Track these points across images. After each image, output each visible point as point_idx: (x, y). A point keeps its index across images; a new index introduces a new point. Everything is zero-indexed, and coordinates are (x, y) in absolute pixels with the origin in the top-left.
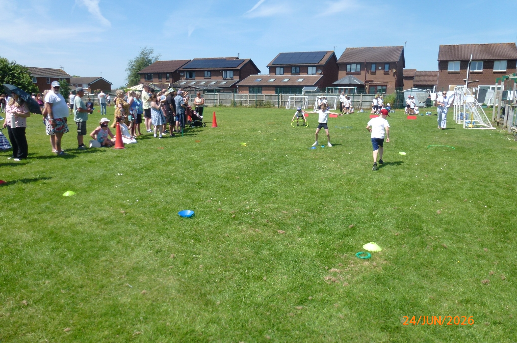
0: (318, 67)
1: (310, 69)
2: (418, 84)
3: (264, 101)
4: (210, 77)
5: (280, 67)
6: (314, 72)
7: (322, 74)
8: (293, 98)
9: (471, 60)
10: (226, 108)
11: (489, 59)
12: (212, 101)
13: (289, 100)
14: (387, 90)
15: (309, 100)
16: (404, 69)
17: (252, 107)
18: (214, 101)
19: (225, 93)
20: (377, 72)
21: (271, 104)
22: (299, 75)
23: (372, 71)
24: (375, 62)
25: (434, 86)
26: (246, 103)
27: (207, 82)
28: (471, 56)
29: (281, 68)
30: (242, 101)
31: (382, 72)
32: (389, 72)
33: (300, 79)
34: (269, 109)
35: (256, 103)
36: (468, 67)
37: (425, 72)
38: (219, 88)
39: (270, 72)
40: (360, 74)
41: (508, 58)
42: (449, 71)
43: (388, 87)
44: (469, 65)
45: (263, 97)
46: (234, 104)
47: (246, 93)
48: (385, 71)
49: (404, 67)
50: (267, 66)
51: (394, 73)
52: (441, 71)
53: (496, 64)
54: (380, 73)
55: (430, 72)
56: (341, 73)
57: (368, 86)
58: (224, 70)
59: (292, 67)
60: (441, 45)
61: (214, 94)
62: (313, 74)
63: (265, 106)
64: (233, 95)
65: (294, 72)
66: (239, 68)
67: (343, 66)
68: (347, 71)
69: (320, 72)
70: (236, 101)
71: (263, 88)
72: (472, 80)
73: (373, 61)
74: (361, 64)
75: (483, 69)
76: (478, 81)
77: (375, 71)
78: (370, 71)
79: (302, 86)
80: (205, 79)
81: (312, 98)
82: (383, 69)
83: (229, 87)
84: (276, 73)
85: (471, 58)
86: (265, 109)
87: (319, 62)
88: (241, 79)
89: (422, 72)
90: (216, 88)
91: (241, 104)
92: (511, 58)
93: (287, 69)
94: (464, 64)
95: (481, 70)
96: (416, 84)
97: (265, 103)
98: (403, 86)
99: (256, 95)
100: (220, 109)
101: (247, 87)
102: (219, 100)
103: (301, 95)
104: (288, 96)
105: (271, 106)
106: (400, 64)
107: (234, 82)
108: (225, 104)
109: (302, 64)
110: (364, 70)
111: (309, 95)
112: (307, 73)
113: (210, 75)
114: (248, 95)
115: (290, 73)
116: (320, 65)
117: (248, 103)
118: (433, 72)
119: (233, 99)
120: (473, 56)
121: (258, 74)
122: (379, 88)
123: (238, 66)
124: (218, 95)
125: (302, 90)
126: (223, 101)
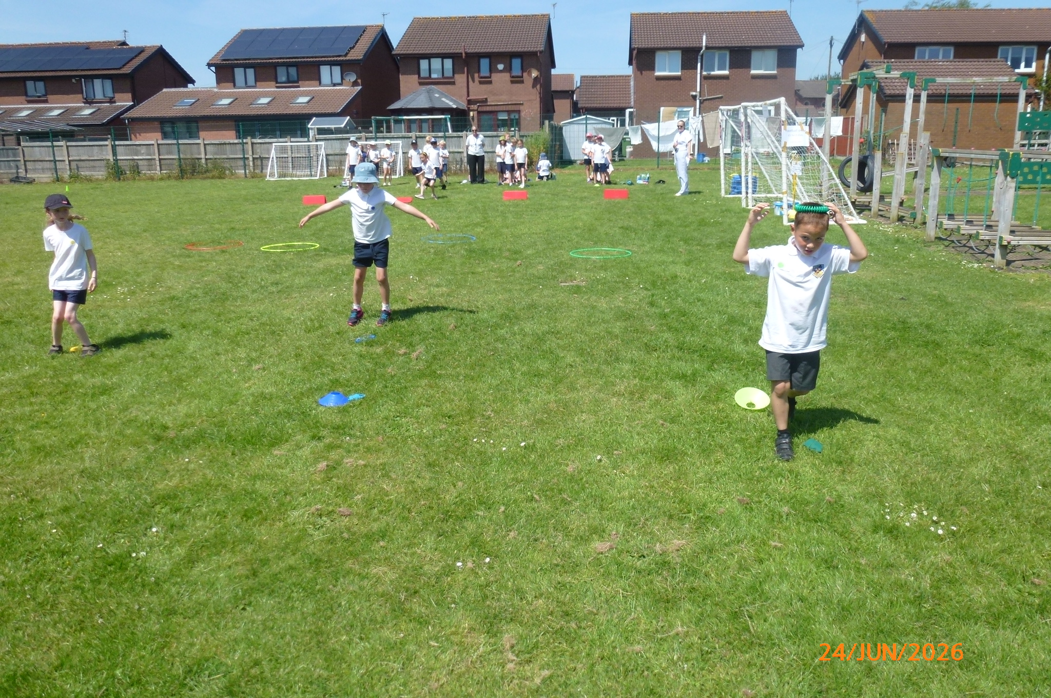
0: (346, 66)
1: (325, 71)
2: (589, 105)
3: (203, 161)
4: (44, 96)
5: (246, 66)
6: (337, 79)
7: (359, 85)
8: (283, 149)
9: (704, 49)
10: (92, 185)
11: (740, 45)
12: (47, 165)
13: (273, 154)
14: (522, 122)
15: (329, 153)
16: (553, 72)
17: (169, 177)
18: (52, 165)
19: (90, 140)
20: (495, 77)
21: (224, 168)
22: (298, 87)
23: (482, 75)
24: (489, 53)
25: (628, 111)
26: (151, 167)
27: (37, 110)
28: (704, 37)
29: (248, 70)
30: (140, 163)
31: (506, 76)
32: (522, 77)
33: (301, 98)
34: (218, 182)
35: (180, 166)
36: (699, 65)
37: (601, 77)
38: (68, 128)
39: (219, 81)
40: (453, 83)
41: (779, 44)
42: (657, 74)
43: (523, 114)
44: (699, 60)
45: (199, 149)
46: (117, 172)
47: (152, 138)
48: (514, 74)
49: (553, 66)
50: (209, 65)
51: (536, 79)
52: (642, 74)
53: (756, 56)
54: (501, 79)
55: (612, 76)
56: (407, 82)
57: (475, 113)
58: (86, 77)
59: (275, 66)
60: (633, 12)
61: (49, 144)
62: (335, 85)
63: (208, 174)
64: (110, 147)
65: (284, 79)
66: (127, 70)
67: (411, 61)
68: (422, 75)
69: (352, 78)
70: (120, 163)
71: (200, 124)
72: (709, 95)
73: (482, 51)
74: (454, 57)
75: (731, 67)
76: (722, 97)
77: (488, 75)
78: (476, 75)
79: (309, 117)
80: (29, 102)
81: (336, 147)
82: (509, 69)
83: (103, 125)
84: (234, 82)
85: (704, 44)
86: (208, 182)
87: (346, 55)
88: (138, 99)
89: (596, 77)
90: (62, 126)
91: (136, 169)
92: (785, 44)
93: (265, 71)
94: (690, 56)
95: (726, 72)
96: (586, 106)
97: (207, 164)
98: (554, 111)
99: (178, 144)
100: (67, 189)
101: (156, 123)
102: (67, 162)
103: (306, 139)
104: (271, 143)
105: (224, 173)
106: (545, 58)
107: (118, 110)
108: (87, 173)
109: (304, 58)
110: (464, 73)
111: (328, 140)
112: (317, 82)
113: (43, 92)
114: (156, 146)
115: (273, 83)
116: (352, 60)
117: (158, 168)
118: (620, 76)
119: (111, 157)
120: (707, 38)
121: (186, 87)
122: (503, 117)
123: (124, 66)
124: (65, 148)
125: (309, 126)
126: (81, 164)
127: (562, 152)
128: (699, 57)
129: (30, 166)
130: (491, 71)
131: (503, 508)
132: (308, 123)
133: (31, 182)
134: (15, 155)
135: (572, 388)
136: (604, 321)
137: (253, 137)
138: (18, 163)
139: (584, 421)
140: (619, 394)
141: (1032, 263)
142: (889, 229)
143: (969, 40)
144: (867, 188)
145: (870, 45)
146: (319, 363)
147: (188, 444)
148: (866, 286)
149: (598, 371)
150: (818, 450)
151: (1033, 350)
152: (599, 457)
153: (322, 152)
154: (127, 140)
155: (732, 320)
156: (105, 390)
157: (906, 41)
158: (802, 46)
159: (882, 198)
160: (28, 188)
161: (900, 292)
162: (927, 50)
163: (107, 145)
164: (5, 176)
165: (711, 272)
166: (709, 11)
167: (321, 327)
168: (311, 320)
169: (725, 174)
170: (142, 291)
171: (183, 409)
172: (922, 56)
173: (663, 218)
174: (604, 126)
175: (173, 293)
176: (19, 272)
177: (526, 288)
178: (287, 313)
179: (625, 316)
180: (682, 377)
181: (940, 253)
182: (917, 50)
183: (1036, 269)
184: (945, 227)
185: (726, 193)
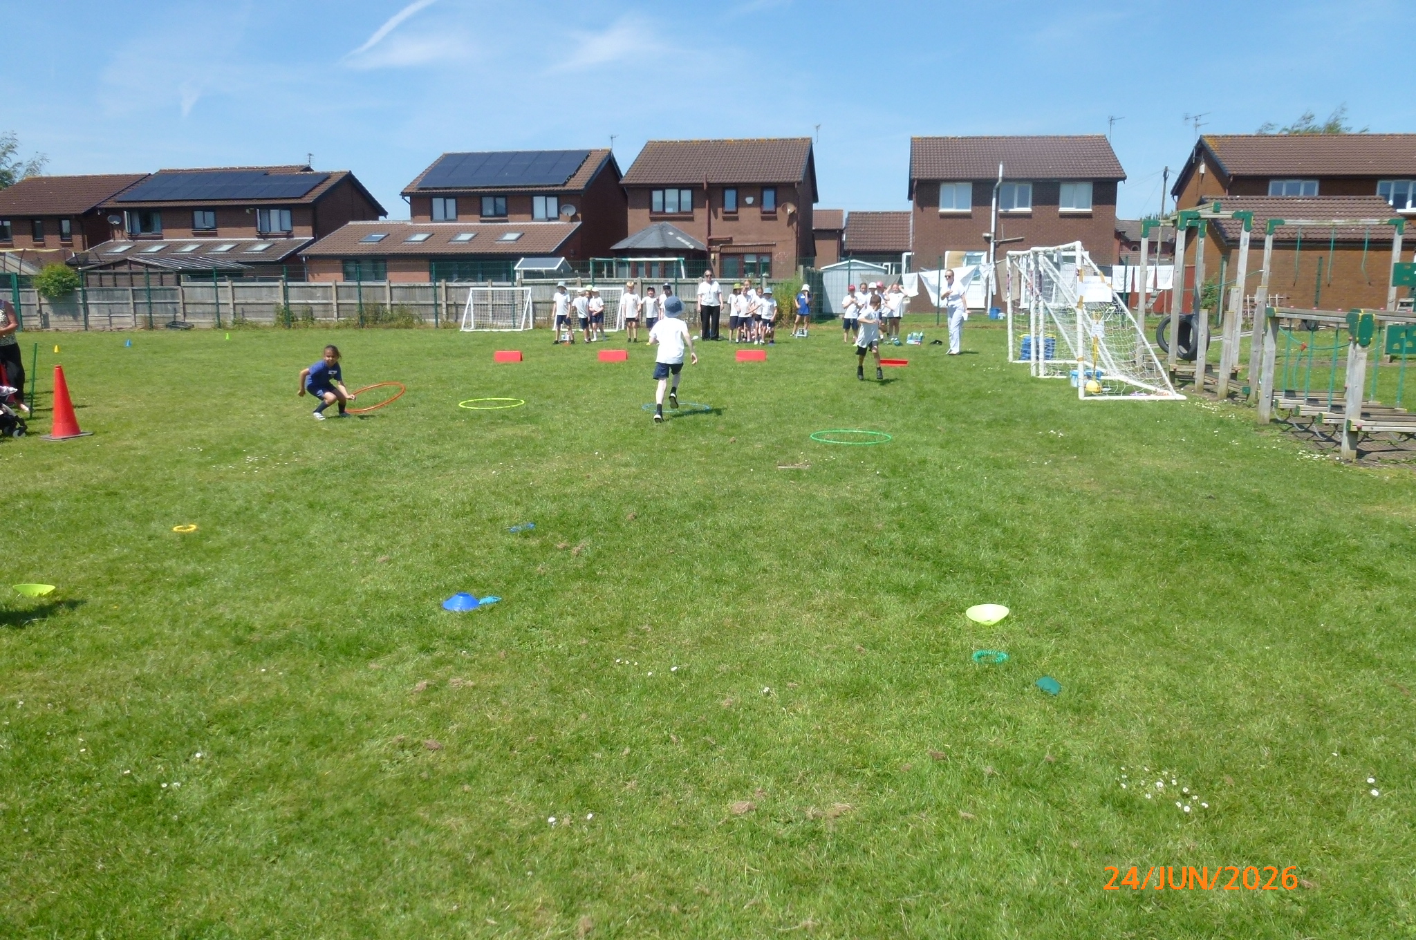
0: (564, 197)
1: (539, 203)
2: (858, 248)
3: (388, 307)
4: (213, 228)
5: (446, 196)
6: (553, 212)
7: (578, 220)
8: (483, 295)
9: (1000, 181)
10: (258, 333)
11: (1046, 176)
12: (209, 308)
13: (470, 300)
14: (774, 266)
15: (538, 299)
16: (815, 206)
17: (347, 325)
18: (214, 309)
19: (261, 280)
20: (743, 212)
21: (412, 316)
22: (507, 221)
23: (727, 210)
24: (735, 183)
25: (905, 255)
26: (327, 313)
27: (204, 245)
28: (1001, 167)
29: (448, 201)
30: (315, 308)
31: (756, 212)
32: (775, 212)
33: (509, 235)
34: (404, 332)
35: (361, 312)
36: (994, 200)
37: (873, 213)
38: (236, 266)
39: (414, 213)
40: (692, 219)
41: (1094, 176)
42: (942, 210)
43: (775, 257)
44: (994, 195)
45: (384, 292)
46: (287, 318)
47: (331, 280)
48: (766, 208)
49: (815, 199)
50: (403, 194)
51: (792, 215)
52: (922, 210)
53: (1065, 191)
54: (750, 215)
55: (887, 213)
56: (636, 217)
57: (718, 255)
58: (261, 207)
59: (481, 196)
60: (914, 136)
61: (212, 284)
62: (550, 220)
63: (393, 323)
64: (281, 289)
65: (491, 212)
66: (309, 199)
67: (642, 192)
68: (655, 209)
69: (571, 211)
70: (292, 308)
71: (389, 264)
72: (1006, 237)
73: (728, 181)
74: (694, 188)
75: (1034, 203)
76: (1022, 240)
77: (734, 210)
78: (720, 210)
79: (515, 257)
80: (196, 235)
81: (543, 293)
82: (759, 202)
83: (277, 262)
84: (431, 214)
85: (1000, 175)
86: (391, 332)
87: (566, 183)
88: (319, 233)
89: (867, 213)
90: (230, 264)
91: (309, 315)
92: (1103, 176)
93: (469, 202)
94: (983, 190)
95: (1028, 209)
96: (854, 248)
97: (392, 311)
98: (815, 255)
99: (360, 287)
100: (227, 338)
101: (338, 261)
102: (232, 306)
103: (510, 284)
104: (469, 287)
105: (412, 322)
106: (807, 189)
107: (295, 245)
108: (254, 319)
109: (514, 187)
110: (704, 207)
111: (536, 284)
112: (530, 216)
113: (213, 224)
114: (334, 288)
115: (478, 216)
116: (572, 191)
117: (335, 314)
118: (897, 213)
119: (281, 301)
120: (1003, 168)
121: (377, 219)
122: (751, 260)
123: (306, 194)
124: (230, 289)
125: (516, 268)
126: (247, 308)
127: (820, 304)
128: (994, 191)
129: (189, 309)
130: (737, 205)
131: (627, 750)
132: (514, 265)
133: (189, 328)
134: (173, 297)
135: (759, 599)
136: (821, 515)
137: (449, 279)
138: (177, 306)
139: (762, 641)
140: (815, 609)
141: (1394, 455)
142: (1213, 407)
143: (1339, 173)
144: (1191, 357)
145: (1212, 178)
146: (458, 555)
147: (272, 650)
148: (1165, 479)
149: (797, 577)
150: (1054, 691)
151: (1371, 569)
152: (766, 690)
153: (529, 299)
154: (303, 281)
155: (985, 519)
156: (194, 580)
157: (1257, 173)
158: (1124, 179)
159: (1208, 369)
160: (184, 335)
161: (1209, 488)
162: (1285, 185)
163: (278, 287)
164: (161, 320)
165: (970, 456)
166: (1008, 135)
167: (472, 512)
168: (463, 503)
169: (1014, 335)
170: (275, 461)
171: (279, 607)
172: (1278, 191)
173: (927, 387)
174: (873, 273)
175: (310, 464)
176: (142, 434)
177: (733, 470)
178: (435, 494)
179: (848, 509)
180: (901, 589)
181: (1274, 440)
182: (1271, 184)
183: (1397, 463)
184: (1281, 406)
185: (1015, 358)
